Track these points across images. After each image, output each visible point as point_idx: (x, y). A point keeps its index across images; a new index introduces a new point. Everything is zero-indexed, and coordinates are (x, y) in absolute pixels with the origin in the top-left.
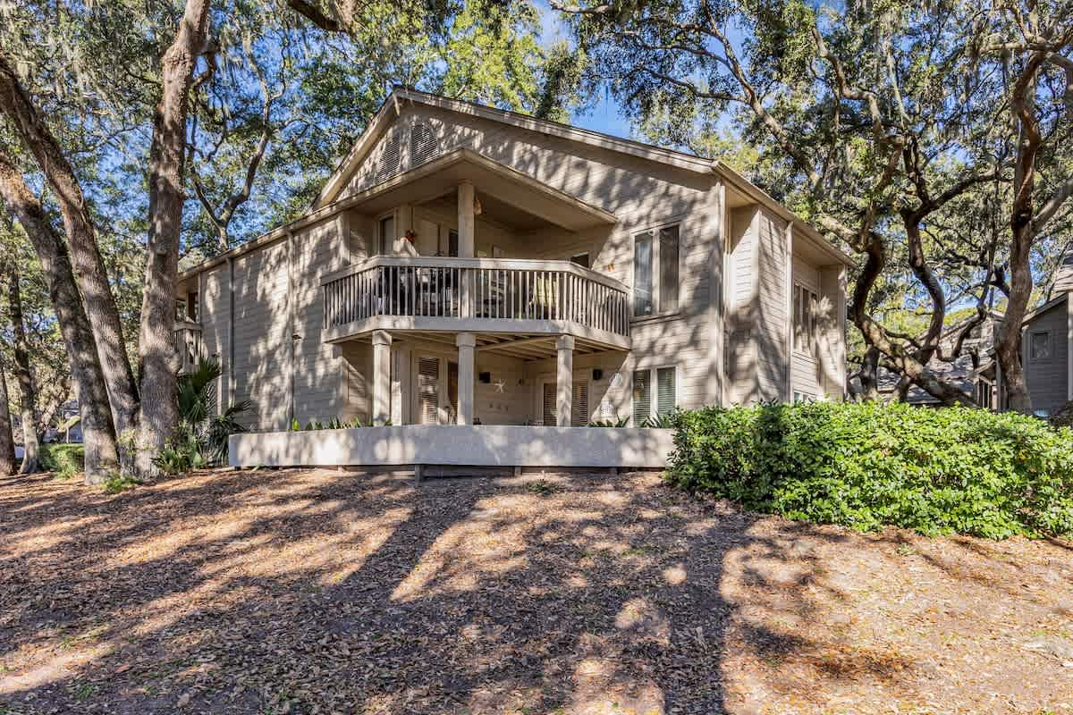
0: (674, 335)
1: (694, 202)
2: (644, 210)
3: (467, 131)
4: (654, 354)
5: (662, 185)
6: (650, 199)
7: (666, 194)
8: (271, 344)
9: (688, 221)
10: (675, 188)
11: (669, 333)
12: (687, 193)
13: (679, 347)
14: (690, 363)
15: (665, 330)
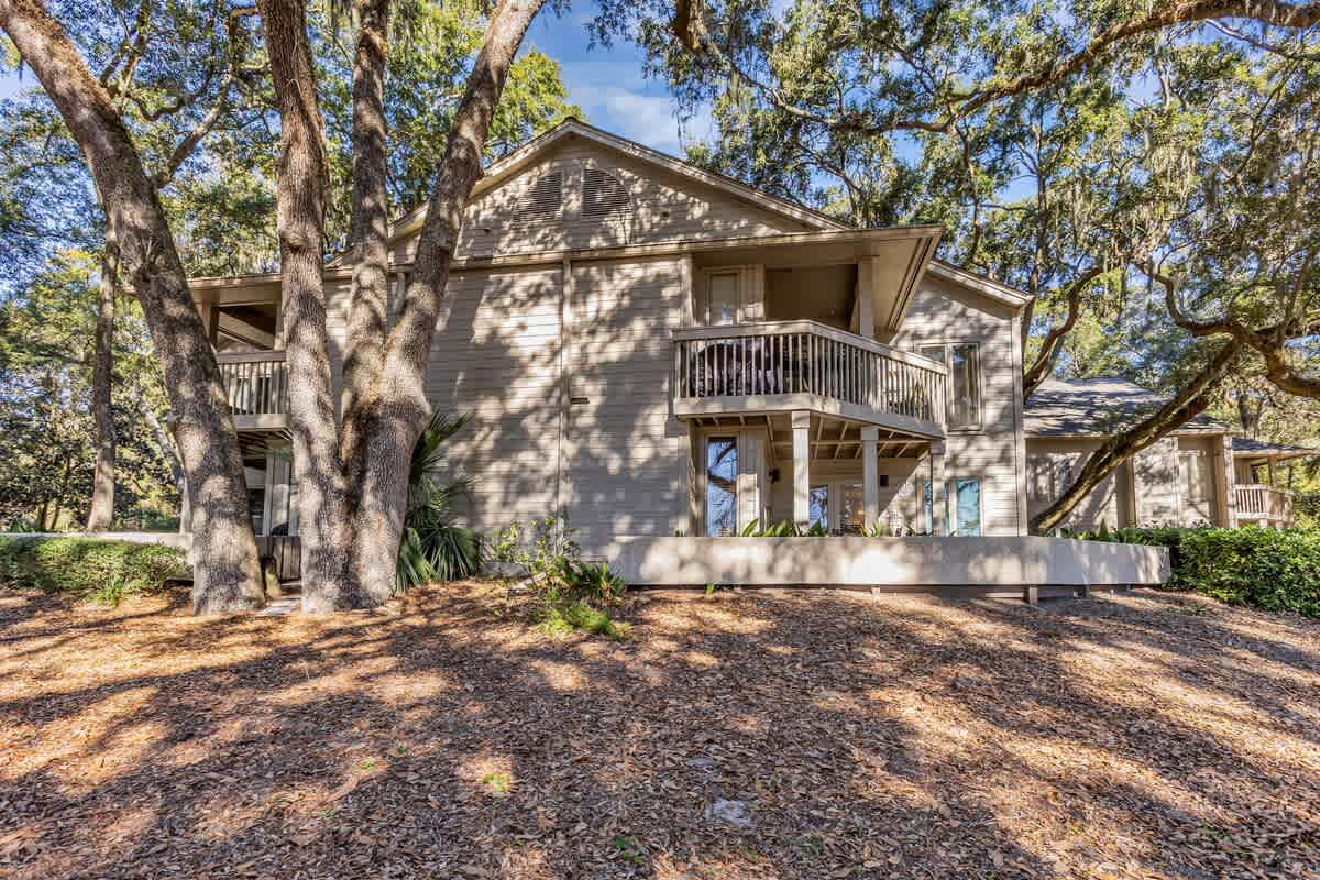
0: (979, 450)
1: (997, 327)
2: (937, 324)
3: (681, 196)
4: (956, 467)
5: (957, 306)
6: (943, 317)
7: (963, 314)
8: (514, 405)
9: (992, 344)
10: (972, 312)
11: (973, 448)
12: (987, 318)
13: (988, 463)
14: (1000, 479)
15: (969, 444)
